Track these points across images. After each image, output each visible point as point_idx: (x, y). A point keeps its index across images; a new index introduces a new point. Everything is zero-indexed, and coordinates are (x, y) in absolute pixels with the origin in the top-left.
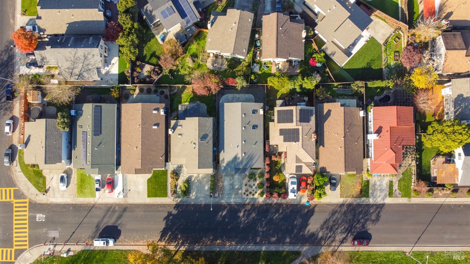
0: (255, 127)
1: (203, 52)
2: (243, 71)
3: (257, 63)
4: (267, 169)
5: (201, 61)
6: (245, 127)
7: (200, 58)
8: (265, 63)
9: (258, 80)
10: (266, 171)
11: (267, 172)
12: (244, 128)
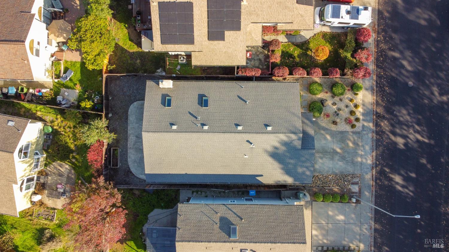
0: (203, 101)
1: (31, 215)
2: (75, 127)
3: (57, 94)
4: (301, 73)
5: (52, 220)
6: (203, 125)
7: (46, 222)
8: (56, 75)
9: (94, 92)
10: (305, 76)
11: (308, 75)
12: (206, 128)
